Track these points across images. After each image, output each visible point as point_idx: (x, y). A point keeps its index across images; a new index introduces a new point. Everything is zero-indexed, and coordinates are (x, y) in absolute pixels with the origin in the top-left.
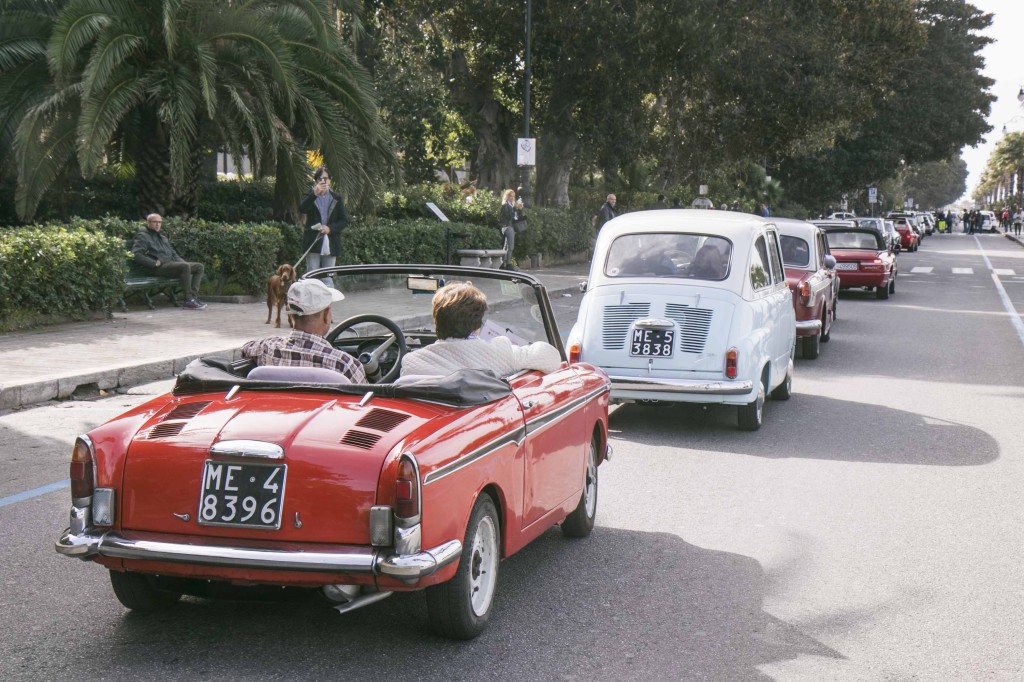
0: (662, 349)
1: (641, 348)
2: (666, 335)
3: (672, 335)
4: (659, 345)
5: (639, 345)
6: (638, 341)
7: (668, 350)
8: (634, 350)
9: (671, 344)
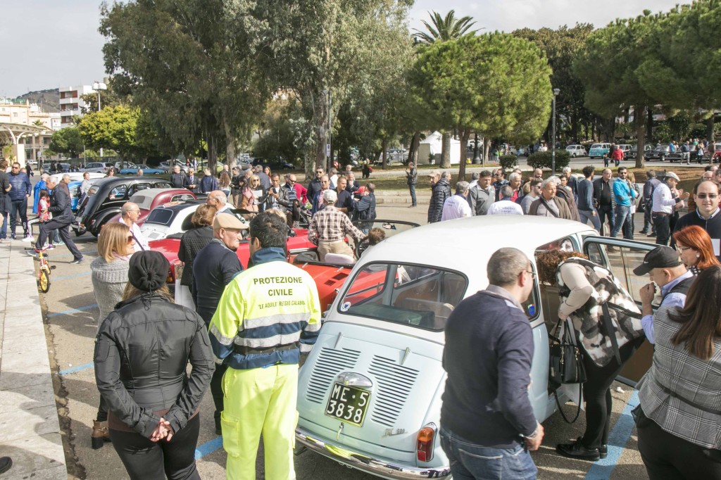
0: (354, 412)
1: (336, 407)
2: (362, 397)
3: (367, 397)
4: (353, 408)
5: (335, 403)
6: (334, 399)
7: (359, 416)
8: (330, 408)
9: (363, 408)
